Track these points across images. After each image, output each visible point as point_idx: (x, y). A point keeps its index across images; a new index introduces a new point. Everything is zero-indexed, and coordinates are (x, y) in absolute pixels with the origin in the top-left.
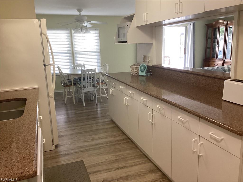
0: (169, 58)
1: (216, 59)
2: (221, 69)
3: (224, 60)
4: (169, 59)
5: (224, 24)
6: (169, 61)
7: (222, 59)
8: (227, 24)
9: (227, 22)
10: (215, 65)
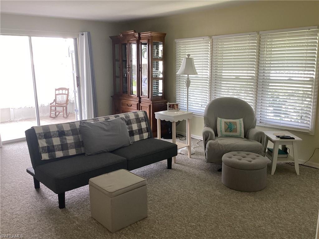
0: (67, 91)
1: (129, 96)
2: (121, 120)
3: (140, 98)
4: (67, 93)
5: (135, 37)
6: (66, 95)
7: (137, 96)
8: (140, 38)
9: (139, 34)
10: (127, 105)
